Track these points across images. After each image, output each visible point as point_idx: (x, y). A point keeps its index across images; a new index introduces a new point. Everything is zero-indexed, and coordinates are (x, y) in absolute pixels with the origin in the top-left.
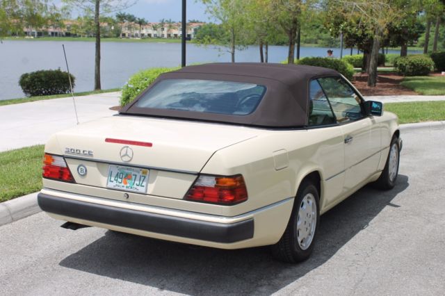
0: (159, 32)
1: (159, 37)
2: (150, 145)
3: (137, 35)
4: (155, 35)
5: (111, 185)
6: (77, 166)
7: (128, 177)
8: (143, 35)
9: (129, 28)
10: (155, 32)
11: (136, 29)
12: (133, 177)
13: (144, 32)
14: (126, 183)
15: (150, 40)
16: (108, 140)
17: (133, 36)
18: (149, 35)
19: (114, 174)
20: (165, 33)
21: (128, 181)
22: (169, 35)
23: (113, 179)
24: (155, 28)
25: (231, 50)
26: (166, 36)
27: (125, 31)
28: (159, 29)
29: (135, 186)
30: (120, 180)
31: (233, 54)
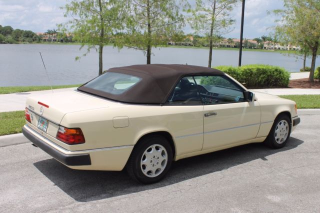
0: (285, 47)
1: (284, 50)
2: (47, 106)
3: (272, 48)
4: (283, 49)
8: (275, 48)
9: (269, 44)
10: (283, 47)
11: (272, 45)
13: (277, 46)
15: (279, 51)
16: (39, 103)
17: (270, 49)
18: (279, 48)
20: (288, 47)
22: (290, 49)
24: (283, 45)
25: (304, 58)
26: (288, 49)
27: (265, 46)
28: (285, 45)
31: (305, 61)
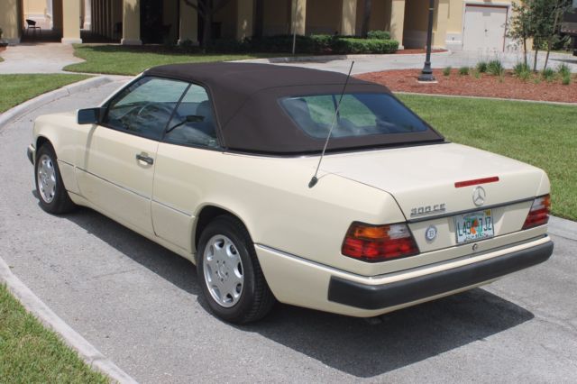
2: (496, 179)
5: (461, 239)
6: (425, 229)
7: (474, 224)
12: (480, 222)
14: (474, 232)
16: (458, 185)
19: (462, 225)
21: (476, 229)
23: (461, 232)
29: (483, 232)
30: (468, 231)
